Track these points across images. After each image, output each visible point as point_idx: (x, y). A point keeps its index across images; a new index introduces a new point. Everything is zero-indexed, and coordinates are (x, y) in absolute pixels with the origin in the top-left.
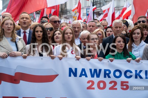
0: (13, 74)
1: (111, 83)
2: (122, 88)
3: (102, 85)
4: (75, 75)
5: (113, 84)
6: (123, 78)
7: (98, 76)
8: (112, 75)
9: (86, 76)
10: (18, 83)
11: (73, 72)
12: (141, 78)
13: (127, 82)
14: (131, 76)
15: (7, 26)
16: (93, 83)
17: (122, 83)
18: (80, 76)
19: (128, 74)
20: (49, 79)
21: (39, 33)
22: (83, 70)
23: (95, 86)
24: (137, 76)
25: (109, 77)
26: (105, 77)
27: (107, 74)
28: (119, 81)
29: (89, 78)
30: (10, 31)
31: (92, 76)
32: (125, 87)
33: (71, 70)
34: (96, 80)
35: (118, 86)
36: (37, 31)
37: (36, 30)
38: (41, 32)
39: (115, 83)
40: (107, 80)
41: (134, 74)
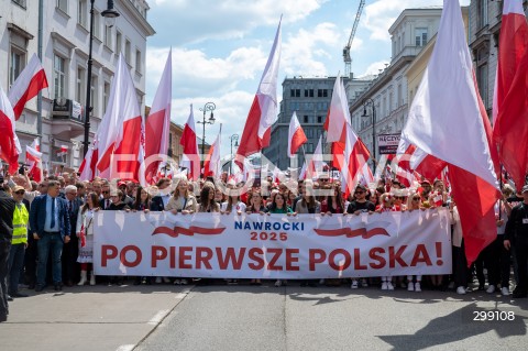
0: (187, 227)
1: (271, 234)
2: (281, 239)
3: (264, 236)
4: (241, 227)
5: (273, 235)
6: (282, 230)
7: (260, 228)
8: (272, 227)
9: (250, 229)
11: (238, 225)
12: (298, 229)
13: (286, 234)
14: (289, 229)
16: (256, 234)
17: (281, 234)
18: (245, 229)
19: (287, 226)
20: (219, 231)
22: (247, 223)
23: (258, 237)
24: (295, 227)
25: (270, 229)
26: (266, 229)
27: (268, 226)
28: (278, 232)
29: (253, 230)
31: (256, 228)
32: (284, 238)
33: (236, 223)
34: (258, 232)
35: (278, 237)
39: (275, 235)
40: (268, 232)
41: (291, 226)
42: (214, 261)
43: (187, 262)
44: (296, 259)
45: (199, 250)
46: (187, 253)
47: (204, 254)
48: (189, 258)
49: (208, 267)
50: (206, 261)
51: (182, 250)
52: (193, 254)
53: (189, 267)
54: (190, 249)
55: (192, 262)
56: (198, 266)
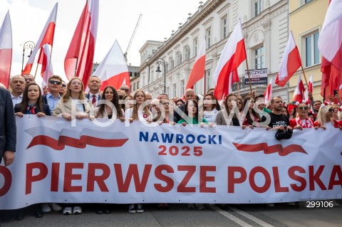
1: (183, 148)
2: (196, 155)
3: (174, 151)
4: (146, 139)
5: (186, 149)
6: (196, 143)
7: (170, 141)
8: (184, 140)
9: (158, 141)
10: (84, 147)
11: (144, 136)
12: (215, 143)
13: (201, 148)
14: (204, 142)
15: (74, 85)
16: (165, 148)
17: (195, 149)
18: (152, 141)
19: (202, 139)
21: (109, 94)
22: (155, 134)
23: (167, 151)
24: (211, 140)
25: (182, 142)
26: (177, 142)
27: (179, 140)
28: (192, 146)
29: (161, 143)
30: (78, 90)
31: (164, 141)
32: (198, 153)
33: (141, 134)
34: (168, 145)
35: (191, 152)
36: (108, 93)
37: (106, 91)
38: (111, 93)
39: (188, 149)
40: (180, 146)
41: (207, 139)
42: (111, 182)
43: (74, 183)
44: (212, 179)
45: (92, 167)
46: (75, 171)
47: (99, 172)
48: (79, 177)
49: (104, 188)
50: (101, 181)
51: (69, 167)
52: (84, 172)
53: (79, 189)
54: (80, 166)
55: (83, 183)
56: (90, 188)
